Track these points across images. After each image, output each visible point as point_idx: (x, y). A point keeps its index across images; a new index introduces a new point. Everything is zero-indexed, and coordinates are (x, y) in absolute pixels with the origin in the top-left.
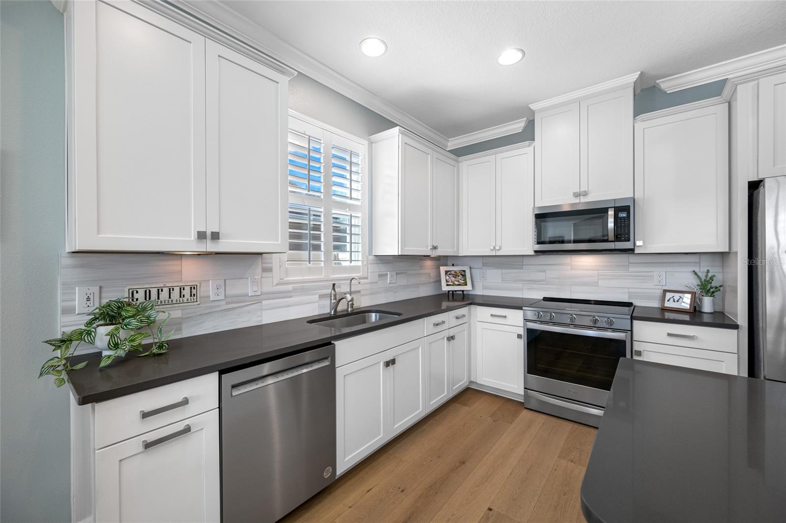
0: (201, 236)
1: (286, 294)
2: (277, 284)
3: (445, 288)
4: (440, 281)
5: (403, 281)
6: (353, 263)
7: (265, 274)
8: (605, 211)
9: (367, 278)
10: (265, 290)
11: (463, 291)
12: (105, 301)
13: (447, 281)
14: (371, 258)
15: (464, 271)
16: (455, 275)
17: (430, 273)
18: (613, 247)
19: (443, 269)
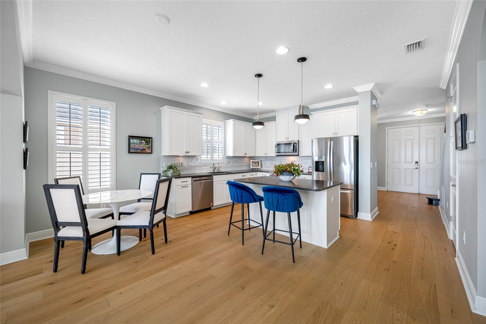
0: (186, 152)
1: (201, 166)
2: (199, 163)
3: (252, 167)
4: (250, 165)
5: (236, 164)
6: (219, 159)
7: (196, 161)
8: (291, 144)
9: (224, 163)
10: (196, 165)
11: (258, 168)
12: (168, 165)
13: (252, 165)
14: (225, 157)
15: (259, 162)
16: (255, 163)
17: (247, 163)
18: (293, 154)
19: (251, 161)
